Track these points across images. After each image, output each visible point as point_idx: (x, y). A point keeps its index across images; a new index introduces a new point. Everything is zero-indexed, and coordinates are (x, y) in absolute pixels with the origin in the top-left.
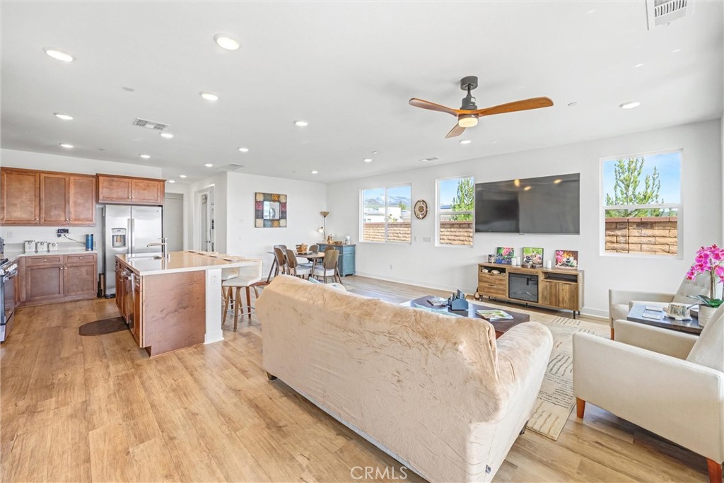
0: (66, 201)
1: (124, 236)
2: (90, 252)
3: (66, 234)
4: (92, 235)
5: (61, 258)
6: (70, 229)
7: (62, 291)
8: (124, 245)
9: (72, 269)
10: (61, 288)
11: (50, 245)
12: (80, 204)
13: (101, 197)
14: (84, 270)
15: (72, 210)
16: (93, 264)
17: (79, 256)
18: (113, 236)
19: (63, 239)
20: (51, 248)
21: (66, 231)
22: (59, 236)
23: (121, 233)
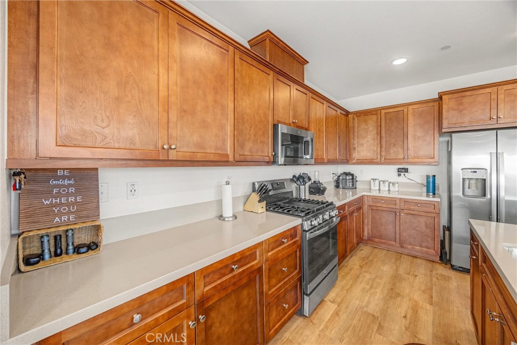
0: (405, 136)
1: (485, 180)
2: (431, 199)
3: (406, 174)
4: (434, 176)
5: (398, 202)
6: (410, 167)
7: (398, 240)
8: (484, 195)
9: (409, 216)
10: (398, 237)
11: (391, 185)
12: (419, 137)
13: (445, 124)
14: (422, 220)
15: (410, 145)
16: (434, 215)
17: (417, 203)
18: (464, 179)
19: (403, 179)
20: (392, 188)
21: (406, 170)
22: (399, 175)
23: (480, 175)
